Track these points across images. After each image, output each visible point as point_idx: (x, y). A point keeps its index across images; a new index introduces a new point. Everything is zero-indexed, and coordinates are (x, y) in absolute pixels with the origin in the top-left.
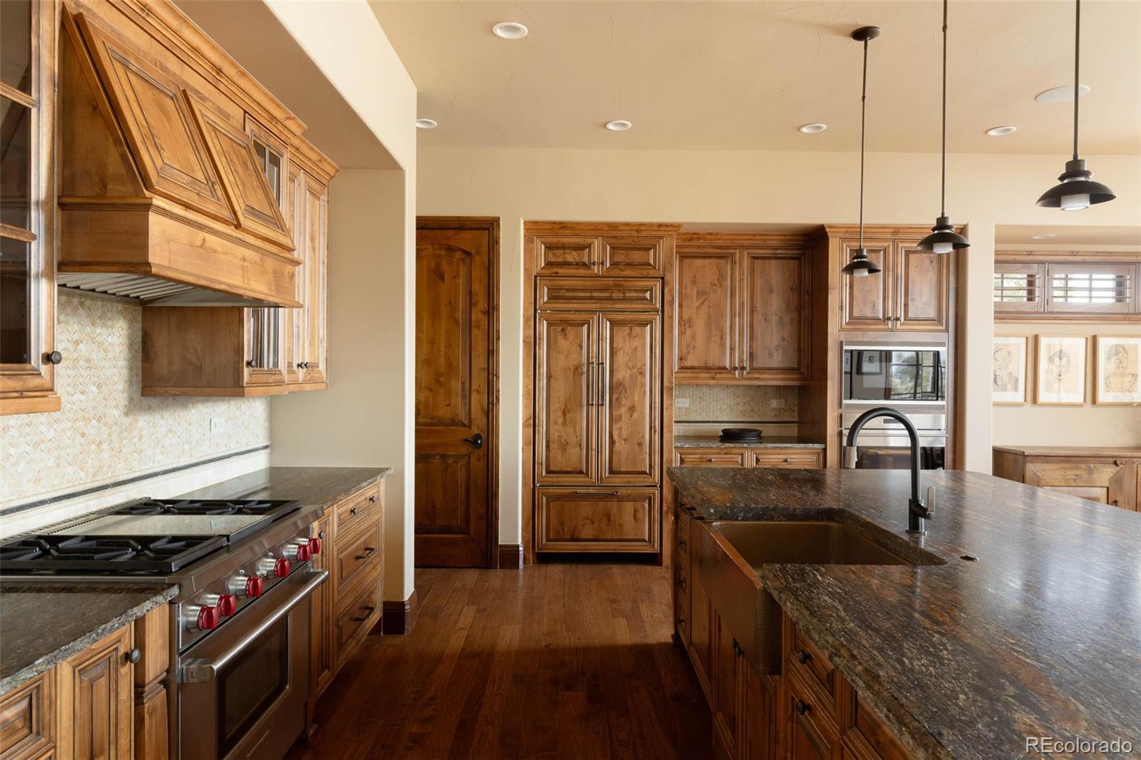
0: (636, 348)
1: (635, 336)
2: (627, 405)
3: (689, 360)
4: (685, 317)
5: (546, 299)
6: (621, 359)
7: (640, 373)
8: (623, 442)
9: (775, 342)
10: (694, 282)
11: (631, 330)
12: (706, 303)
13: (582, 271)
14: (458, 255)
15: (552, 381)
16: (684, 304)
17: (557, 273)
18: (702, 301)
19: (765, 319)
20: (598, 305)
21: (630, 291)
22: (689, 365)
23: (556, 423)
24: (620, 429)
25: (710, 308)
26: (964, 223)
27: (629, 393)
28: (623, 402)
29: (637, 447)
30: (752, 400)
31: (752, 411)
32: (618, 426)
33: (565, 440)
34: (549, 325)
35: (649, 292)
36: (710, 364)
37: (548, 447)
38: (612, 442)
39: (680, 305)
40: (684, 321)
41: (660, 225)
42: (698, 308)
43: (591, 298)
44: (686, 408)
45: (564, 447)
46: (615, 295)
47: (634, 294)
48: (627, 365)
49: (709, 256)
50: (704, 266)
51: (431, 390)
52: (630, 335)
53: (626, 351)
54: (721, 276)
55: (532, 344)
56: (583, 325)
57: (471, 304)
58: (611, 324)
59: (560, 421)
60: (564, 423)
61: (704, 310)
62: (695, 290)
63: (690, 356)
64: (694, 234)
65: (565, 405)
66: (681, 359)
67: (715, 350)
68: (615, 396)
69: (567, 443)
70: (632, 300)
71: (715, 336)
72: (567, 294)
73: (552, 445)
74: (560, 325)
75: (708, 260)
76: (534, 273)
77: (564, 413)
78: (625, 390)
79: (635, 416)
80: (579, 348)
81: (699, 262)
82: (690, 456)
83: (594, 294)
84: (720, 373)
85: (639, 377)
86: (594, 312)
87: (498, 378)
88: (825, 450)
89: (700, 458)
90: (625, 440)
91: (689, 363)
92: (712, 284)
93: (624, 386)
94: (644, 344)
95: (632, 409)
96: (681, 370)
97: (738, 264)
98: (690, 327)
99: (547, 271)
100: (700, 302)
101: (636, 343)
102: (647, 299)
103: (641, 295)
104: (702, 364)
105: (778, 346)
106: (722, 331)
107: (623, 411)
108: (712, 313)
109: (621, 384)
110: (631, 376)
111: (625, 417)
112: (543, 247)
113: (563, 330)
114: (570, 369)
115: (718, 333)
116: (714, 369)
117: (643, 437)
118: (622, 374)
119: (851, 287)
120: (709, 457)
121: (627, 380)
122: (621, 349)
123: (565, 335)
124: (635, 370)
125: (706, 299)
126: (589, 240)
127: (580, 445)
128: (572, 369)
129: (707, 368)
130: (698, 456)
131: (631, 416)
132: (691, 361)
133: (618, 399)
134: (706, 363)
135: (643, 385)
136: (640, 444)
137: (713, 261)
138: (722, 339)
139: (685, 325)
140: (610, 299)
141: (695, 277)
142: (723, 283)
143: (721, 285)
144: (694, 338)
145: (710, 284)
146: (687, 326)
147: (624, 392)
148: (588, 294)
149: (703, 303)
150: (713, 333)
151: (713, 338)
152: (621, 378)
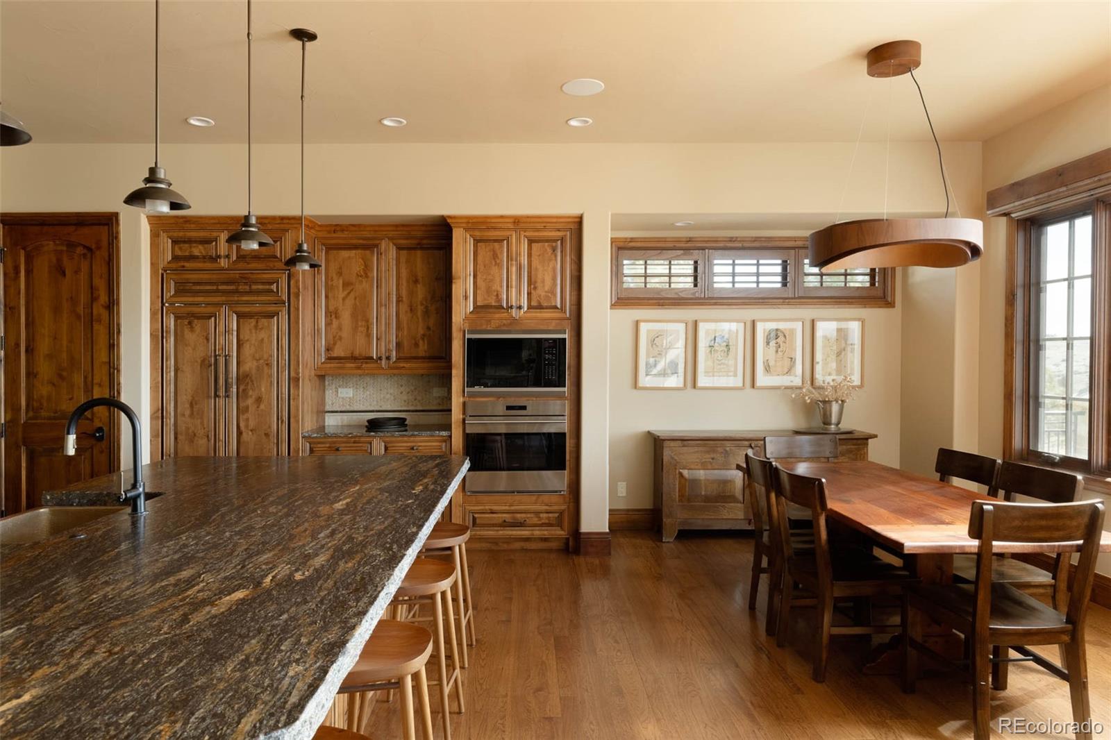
0: (263, 339)
1: (261, 329)
2: (254, 397)
3: (336, 350)
4: (331, 308)
5: (172, 293)
6: (248, 350)
7: (267, 364)
8: (250, 433)
9: (421, 331)
10: (340, 274)
11: (257, 322)
12: (352, 293)
13: (208, 265)
14: (80, 250)
15: (179, 374)
16: (330, 295)
17: (183, 267)
18: (348, 291)
19: (411, 310)
20: (224, 298)
21: (257, 283)
22: (335, 355)
23: (184, 415)
24: (247, 420)
25: (355, 298)
26: (581, 212)
27: (255, 383)
28: (251, 393)
29: (264, 437)
30: (415, 389)
31: (415, 399)
32: (245, 417)
33: (193, 432)
34: (177, 318)
35: (275, 284)
36: (357, 353)
37: (176, 438)
38: (239, 433)
39: (327, 297)
40: (331, 312)
41: (282, 218)
42: (344, 299)
43: (217, 291)
44: (350, 398)
45: (192, 438)
46: (241, 288)
47: (261, 287)
48: (254, 356)
49: (355, 247)
50: (349, 257)
51: (54, 385)
52: (256, 327)
53: (253, 342)
54: (367, 268)
55: (159, 337)
56: (210, 317)
57: (94, 299)
58: (237, 317)
59: (188, 412)
60: (192, 415)
61: (349, 302)
62: (341, 282)
63: (337, 346)
64: (336, 225)
65: (193, 397)
66: (328, 350)
67: (361, 340)
68: (242, 388)
69: (195, 435)
70: (259, 292)
71: (361, 326)
72: (194, 288)
73: (180, 437)
74: (187, 319)
75: (354, 251)
76: (161, 266)
77: (191, 405)
78: (252, 381)
79: (262, 407)
80: (205, 341)
81: (345, 254)
82: (319, 445)
83: (220, 287)
84: (366, 363)
85: (266, 368)
86: (219, 305)
87: (119, 371)
88: (450, 437)
89: (329, 447)
90: (251, 431)
91: (335, 353)
92: (357, 275)
93: (250, 378)
94: (270, 336)
95: (259, 400)
97: (383, 255)
98: (336, 317)
99: (174, 266)
100: (346, 293)
101: (263, 335)
102: (273, 291)
103: (267, 287)
104: (348, 354)
105: (424, 335)
106: (367, 321)
107: (250, 402)
108: (358, 304)
109: (247, 376)
110: (258, 367)
111: (252, 409)
112: (170, 241)
113: (190, 323)
114: (197, 362)
115: (364, 323)
116: (360, 359)
117: (270, 427)
118: (249, 366)
119: (475, 277)
120: (338, 445)
121: (254, 372)
122: (247, 340)
123: (192, 327)
124: (261, 361)
125: (352, 290)
126: (215, 234)
127: (208, 436)
128: (199, 361)
129: (353, 358)
130: (328, 445)
131: (258, 407)
132: (338, 351)
133: (244, 390)
134: (352, 353)
135: (270, 376)
136: (267, 435)
137: (358, 252)
138: (368, 328)
139: (331, 316)
140: (236, 292)
141: (340, 268)
142: (369, 274)
143: (367, 276)
144: (340, 328)
145: (355, 275)
146: (333, 316)
147: (250, 383)
148: (215, 288)
149: (349, 293)
150: (360, 324)
151: (360, 328)
152: (248, 369)
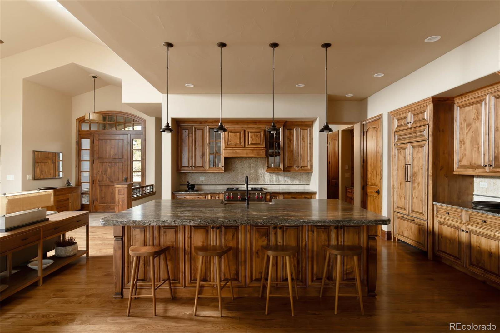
1: (420, 152)
2: (417, 183)
3: (463, 162)
4: (461, 139)
5: (397, 140)
6: (415, 162)
7: (421, 168)
10: (465, 120)
11: (418, 149)
12: (471, 130)
13: (405, 127)
15: (398, 172)
16: (461, 132)
17: (400, 129)
20: (409, 140)
21: (418, 132)
22: (463, 164)
23: (399, 188)
24: (415, 192)
25: (472, 132)
33: (401, 195)
34: (398, 150)
35: (424, 132)
36: (473, 163)
38: (413, 198)
39: (459, 134)
40: (461, 141)
41: (424, 101)
42: (467, 133)
43: (407, 138)
44: (486, 188)
45: (400, 197)
47: (420, 133)
49: (472, 104)
50: (470, 110)
51: (371, 174)
52: (418, 152)
53: (417, 158)
54: (478, 113)
56: (405, 149)
58: (413, 148)
59: (400, 187)
61: (470, 134)
62: (466, 124)
63: (464, 159)
65: (401, 181)
66: (460, 161)
67: (475, 155)
68: (413, 178)
70: (419, 136)
71: (475, 147)
72: (402, 137)
74: (400, 150)
75: (472, 106)
76: (394, 130)
77: (400, 184)
79: (420, 188)
80: (404, 158)
81: (467, 109)
82: (440, 210)
83: (408, 136)
84: (478, 168)
86: (408, 143)
90: (416, 198)
92: (473, 119)
94: (422, 155)
96: (460, 167)
97: (487, 104)
98: (463, 144)
99: (397, 129)
100: (468, 130)
102: (423, 135)
104: (469, 164)
106: (478, 144)
107: (416, 185)
108: (474, 135)
109: (415, 173)
110: (418, 170)
112: (396, 120)
114: (402, 167)
116: (474, 166)
117: (422, 197)
122: (415, 158)
123: (401, 153)
125: (471, 128)
126: (407, 114)
129: (471, 166)
131: (418, 188)
133: (414, 180)
134: (471, 163)
135: (422, 174)
136: (421, 200)
137: (474, 106)
138: (478, 149)
140: (412, 137)
141: (465, 117)
142: (479, 118)
143: (478, 119)
144: (465, 149)
145: (472, 119)
146: (462, 143)
147: (416, 177)
148: (406, 136)
149: (469, 130)
150: (474, 146)
151: (474, 149)
152: (415, 170)
